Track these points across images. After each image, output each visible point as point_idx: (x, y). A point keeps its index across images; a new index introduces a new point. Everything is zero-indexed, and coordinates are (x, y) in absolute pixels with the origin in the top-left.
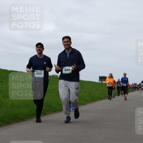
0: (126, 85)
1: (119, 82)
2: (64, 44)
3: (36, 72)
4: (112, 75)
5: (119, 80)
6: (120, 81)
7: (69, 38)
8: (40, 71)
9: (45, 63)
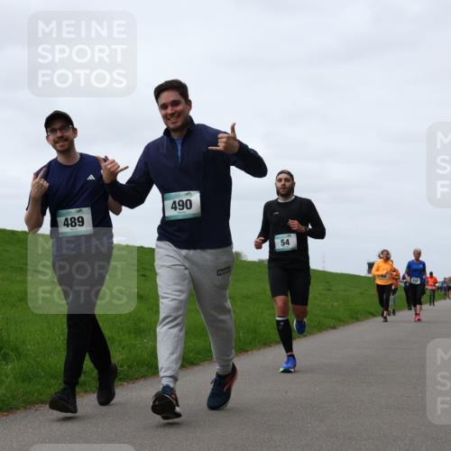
3: (63, 218)
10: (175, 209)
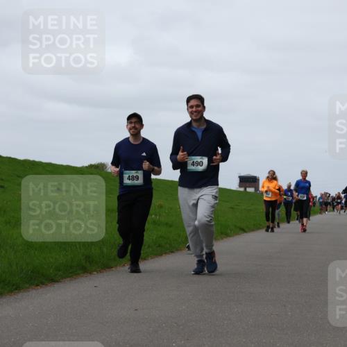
0: (305, 198)
1: (289, 189)
2: (190, 110)
3: (127, 176)
4: (274, 173)
5: (289, 187)
6: (292, 188)
7: (200, 99)
8: (134, 172)
9: (144, 154)
10: (194, 165)
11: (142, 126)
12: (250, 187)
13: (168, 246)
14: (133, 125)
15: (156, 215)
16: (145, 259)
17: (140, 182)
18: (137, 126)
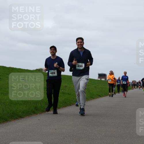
4: (112, 72)
7: (82, 39)
11: (56, 51)
12: (102, 78)
13: (69, 103)
14: (52, 51)
15: (64, 90)
16: (59, 108)
17: (56, 74)
18: (54, 51)
